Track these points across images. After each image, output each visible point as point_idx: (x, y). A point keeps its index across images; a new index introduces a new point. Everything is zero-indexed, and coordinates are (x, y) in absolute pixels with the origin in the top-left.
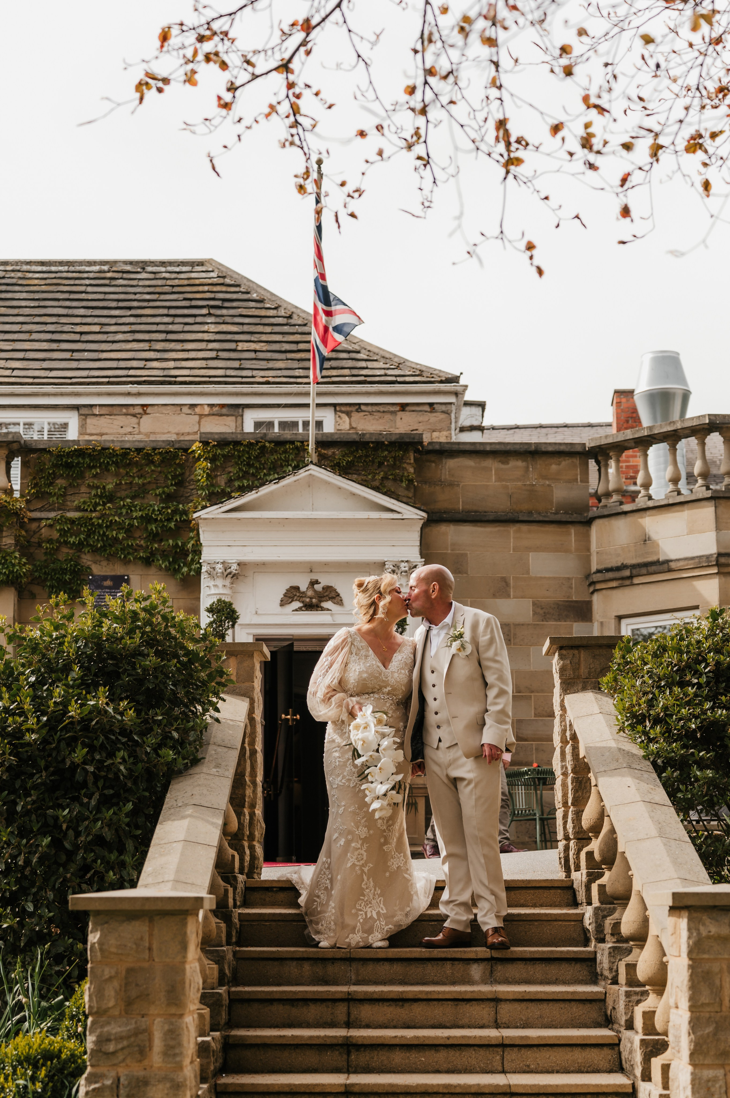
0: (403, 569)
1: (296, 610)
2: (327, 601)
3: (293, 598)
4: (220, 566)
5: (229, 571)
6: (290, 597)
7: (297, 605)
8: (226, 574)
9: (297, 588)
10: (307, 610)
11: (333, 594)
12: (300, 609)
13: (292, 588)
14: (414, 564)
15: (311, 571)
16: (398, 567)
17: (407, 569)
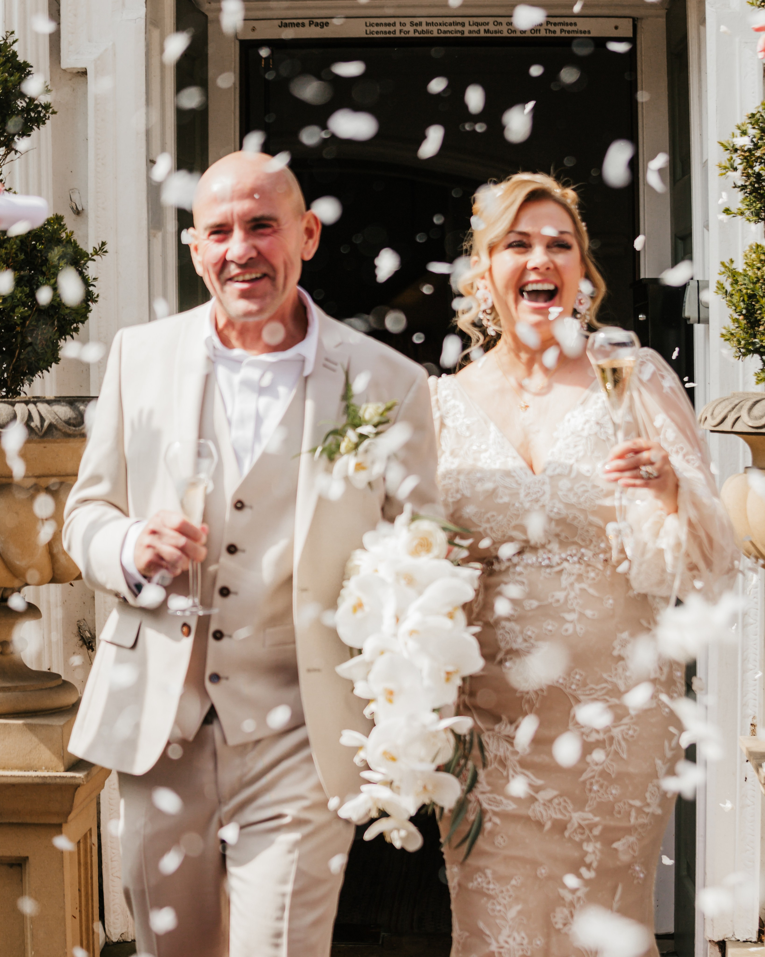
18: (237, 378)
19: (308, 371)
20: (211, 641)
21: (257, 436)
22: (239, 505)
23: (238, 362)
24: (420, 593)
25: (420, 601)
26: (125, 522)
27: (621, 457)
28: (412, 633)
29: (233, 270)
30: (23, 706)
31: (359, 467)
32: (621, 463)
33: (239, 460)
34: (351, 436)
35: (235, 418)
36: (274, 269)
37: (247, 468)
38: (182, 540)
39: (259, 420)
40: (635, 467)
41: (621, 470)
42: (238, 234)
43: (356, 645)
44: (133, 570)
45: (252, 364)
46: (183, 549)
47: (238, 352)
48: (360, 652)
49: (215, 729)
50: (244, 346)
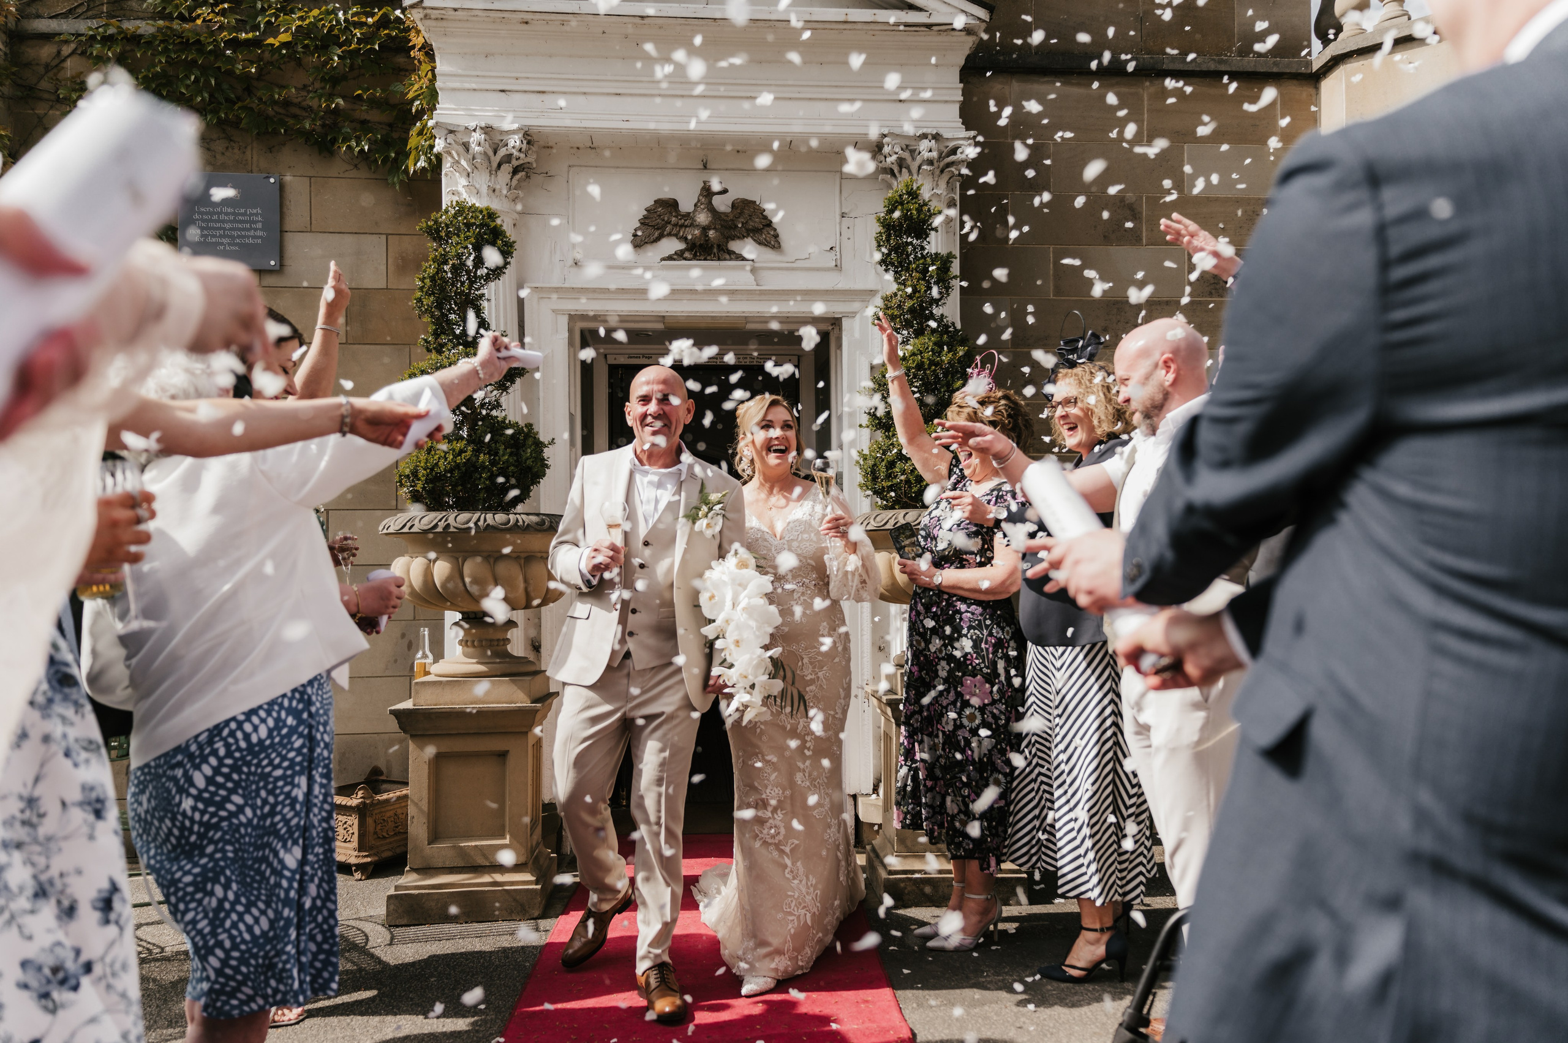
0: (926, 155)
1: (670, 258)
2: (742, 237)
3: (663, 228)
4: (477, 136)
5: (502, 152)
6: (655, 227)
7: (671, 245)
8: (496, 160)
9: (671, 205)
10: (695, 257)
11: (756, 222)
12: (679, 255)
13: (659, 202)
14: (951, 144)
15: (705, 167)
16: (913, 152)
17: (935, 154)
18: (646, 480)
19: (683, 478)
20: (630, 615)
21: (656, 509)
22: (646, 544)
23: (647, 472)
24: (745, 589)
25: (746, 592)
26: (580, 550)
27: (829, 522)
28: (744, 609)
29: (649, 419)
30: (508, 671)
31: (708, 526)
32: (830, 525)
33: (646, 521)
34: (705, 509)
35: (644, 501)
36: (671, 423)
37: (650, 526)
38: (611, 553)
39: (657, 501)
40: (837, 527)
41: (830, 529)
42: (654, 402)
43: (712, 618)
44: (585, 571)
45: (654, 473)
46: (611, 558)
47: (647, 467)
48: (714, 621)
49: (628, 662)
50: (650, 465)
